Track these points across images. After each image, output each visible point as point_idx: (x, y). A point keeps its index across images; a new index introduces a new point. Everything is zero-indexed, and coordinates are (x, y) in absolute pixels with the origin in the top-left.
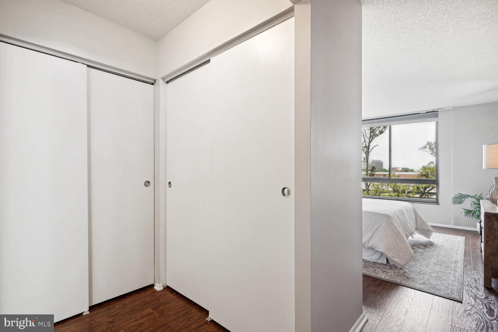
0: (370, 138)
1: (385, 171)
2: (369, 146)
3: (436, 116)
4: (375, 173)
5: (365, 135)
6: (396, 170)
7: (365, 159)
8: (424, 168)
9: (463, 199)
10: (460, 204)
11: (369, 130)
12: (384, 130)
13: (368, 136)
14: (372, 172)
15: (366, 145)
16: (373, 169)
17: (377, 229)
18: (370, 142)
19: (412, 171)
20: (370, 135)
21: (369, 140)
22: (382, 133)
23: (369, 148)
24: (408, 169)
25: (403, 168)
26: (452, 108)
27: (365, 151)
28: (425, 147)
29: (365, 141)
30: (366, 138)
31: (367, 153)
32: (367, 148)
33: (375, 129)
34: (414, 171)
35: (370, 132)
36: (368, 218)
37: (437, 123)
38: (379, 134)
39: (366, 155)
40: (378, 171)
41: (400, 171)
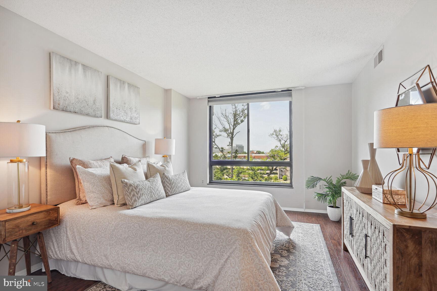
0: (234, 125)
1: (245, 153)
2: (233, 132)
3: (290, 95)
4: (237, 155)
5: (230, 123)
6: (253, 152)
7: (230, 143)
8: (272, 151)
9: (316, 182)
10: (313, 188)
11: (233, 119)
12: (244, 119)
13: (233, 124)
14: (235, 154)
15: (231, 132)
16: (236, 152)
17: (227, 259)
18: (234, 129)
19: (263, 153)
20: (234, 123)
21: (233, 128)
22: (243, 122)
23: (233, 134)
24: (260, 152)
25: (257, 151)
26: (304, 88)
27: (230, 136)
28: (273, 134)
29: (230, 128)
30: (231, 126)
31: (232, 139)
32: (231, 134)
33: (238, 118)
34: (264, 153)
35: (234, 120)
36: (215, 238)
37: (291, 103)
38: (240, 123)
39: (231, 140)
40: (240, 154)
41: (255, 154)
